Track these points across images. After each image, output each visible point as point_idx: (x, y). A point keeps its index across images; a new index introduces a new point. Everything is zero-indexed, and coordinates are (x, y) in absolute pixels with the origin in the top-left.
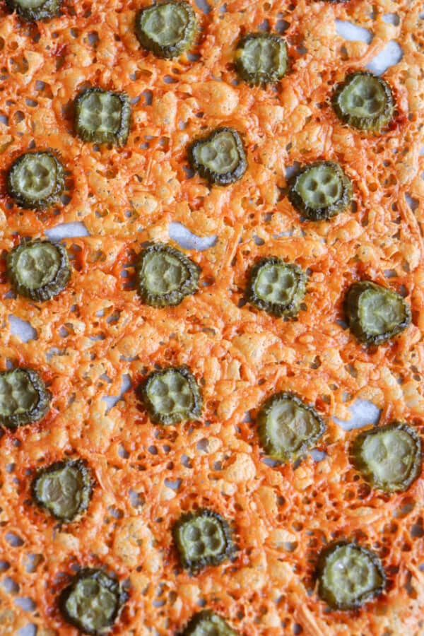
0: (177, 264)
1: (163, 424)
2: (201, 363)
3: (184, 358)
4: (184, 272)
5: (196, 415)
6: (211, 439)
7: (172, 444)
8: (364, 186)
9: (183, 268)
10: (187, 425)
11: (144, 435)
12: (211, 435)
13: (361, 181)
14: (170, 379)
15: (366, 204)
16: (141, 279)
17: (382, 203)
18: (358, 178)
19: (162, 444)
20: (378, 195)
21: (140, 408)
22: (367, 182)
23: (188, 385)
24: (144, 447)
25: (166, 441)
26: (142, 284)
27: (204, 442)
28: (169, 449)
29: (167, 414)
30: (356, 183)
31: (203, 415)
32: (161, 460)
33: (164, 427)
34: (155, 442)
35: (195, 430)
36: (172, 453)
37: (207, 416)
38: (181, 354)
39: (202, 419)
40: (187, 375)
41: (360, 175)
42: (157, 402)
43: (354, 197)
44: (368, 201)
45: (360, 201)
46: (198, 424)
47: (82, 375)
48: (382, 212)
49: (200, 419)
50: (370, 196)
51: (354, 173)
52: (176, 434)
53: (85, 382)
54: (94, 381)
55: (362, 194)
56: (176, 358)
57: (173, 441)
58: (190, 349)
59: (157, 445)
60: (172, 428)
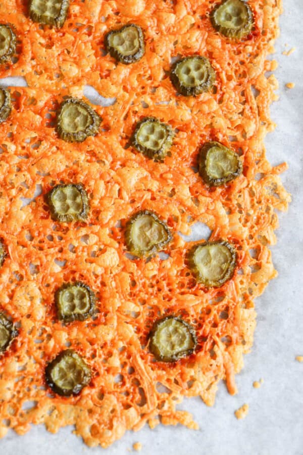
0: (86, 113)
1: (59, 221)
2: (92, 183)
3: (81, 178)
4: (89, 120)
5: (83, 217)
6: (92, 236)
7: (63, 236)
8: (223, 76)
9: (89, 117)
10: (77, 224)
11: (45, 227)
12: (92, 232)
13: (222, 72)
14: (68, 191)
15: (223, 88)
16: (59, 121)
17: (235, 89)
18: (221, 70)
19: (57, 235)
20: (233, 84)
21: (45, 208)
22: (226, 74)
23: (80, 197)
24: (44, 235)
25: (60, 233)
26: (59, 124)
27: (86, 237)
28: (61, 238)
29: (63, 214)
30: (218, 74)
31: (88, 218)
32: (55, 245)
33: (61, 223)
34: (52, 233)
35: (82, 228)
36: (63, 241)
37: (91, 219)
38: (79, 175)
39: (88, 221)
40: (81, 189)
41: (222, 68)
42: (57, 205)
43: (215, 83)
44: (225, 87)
45: (219, 87)
46: (84, 224)
47: (8, 181)
48: (233, 95)
49: (86, 221)
50: (227, 83)
51: (218, 66)
52: (67, 229)
53: (10, 186)
54: (16, 186)
55: (221, 82)
56: (75, 178)
57: (65, 234)
58: (86, 173)
59: (54, 235)
60: (66, 225)
